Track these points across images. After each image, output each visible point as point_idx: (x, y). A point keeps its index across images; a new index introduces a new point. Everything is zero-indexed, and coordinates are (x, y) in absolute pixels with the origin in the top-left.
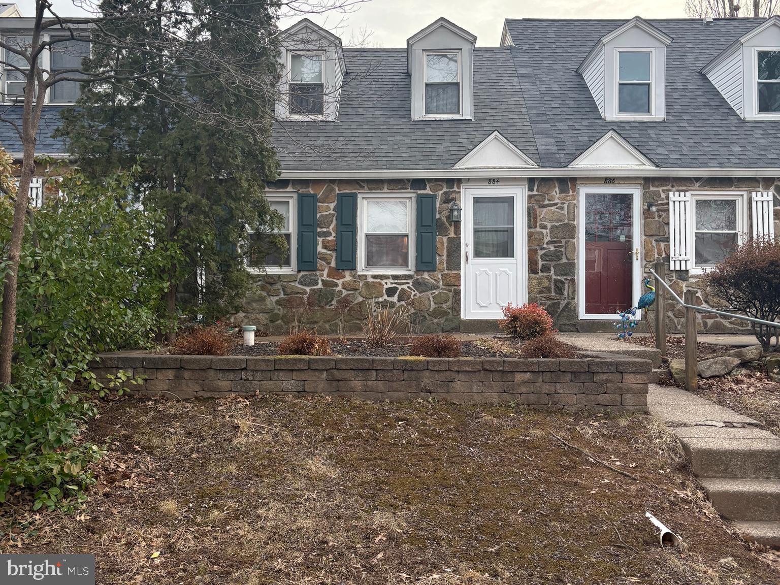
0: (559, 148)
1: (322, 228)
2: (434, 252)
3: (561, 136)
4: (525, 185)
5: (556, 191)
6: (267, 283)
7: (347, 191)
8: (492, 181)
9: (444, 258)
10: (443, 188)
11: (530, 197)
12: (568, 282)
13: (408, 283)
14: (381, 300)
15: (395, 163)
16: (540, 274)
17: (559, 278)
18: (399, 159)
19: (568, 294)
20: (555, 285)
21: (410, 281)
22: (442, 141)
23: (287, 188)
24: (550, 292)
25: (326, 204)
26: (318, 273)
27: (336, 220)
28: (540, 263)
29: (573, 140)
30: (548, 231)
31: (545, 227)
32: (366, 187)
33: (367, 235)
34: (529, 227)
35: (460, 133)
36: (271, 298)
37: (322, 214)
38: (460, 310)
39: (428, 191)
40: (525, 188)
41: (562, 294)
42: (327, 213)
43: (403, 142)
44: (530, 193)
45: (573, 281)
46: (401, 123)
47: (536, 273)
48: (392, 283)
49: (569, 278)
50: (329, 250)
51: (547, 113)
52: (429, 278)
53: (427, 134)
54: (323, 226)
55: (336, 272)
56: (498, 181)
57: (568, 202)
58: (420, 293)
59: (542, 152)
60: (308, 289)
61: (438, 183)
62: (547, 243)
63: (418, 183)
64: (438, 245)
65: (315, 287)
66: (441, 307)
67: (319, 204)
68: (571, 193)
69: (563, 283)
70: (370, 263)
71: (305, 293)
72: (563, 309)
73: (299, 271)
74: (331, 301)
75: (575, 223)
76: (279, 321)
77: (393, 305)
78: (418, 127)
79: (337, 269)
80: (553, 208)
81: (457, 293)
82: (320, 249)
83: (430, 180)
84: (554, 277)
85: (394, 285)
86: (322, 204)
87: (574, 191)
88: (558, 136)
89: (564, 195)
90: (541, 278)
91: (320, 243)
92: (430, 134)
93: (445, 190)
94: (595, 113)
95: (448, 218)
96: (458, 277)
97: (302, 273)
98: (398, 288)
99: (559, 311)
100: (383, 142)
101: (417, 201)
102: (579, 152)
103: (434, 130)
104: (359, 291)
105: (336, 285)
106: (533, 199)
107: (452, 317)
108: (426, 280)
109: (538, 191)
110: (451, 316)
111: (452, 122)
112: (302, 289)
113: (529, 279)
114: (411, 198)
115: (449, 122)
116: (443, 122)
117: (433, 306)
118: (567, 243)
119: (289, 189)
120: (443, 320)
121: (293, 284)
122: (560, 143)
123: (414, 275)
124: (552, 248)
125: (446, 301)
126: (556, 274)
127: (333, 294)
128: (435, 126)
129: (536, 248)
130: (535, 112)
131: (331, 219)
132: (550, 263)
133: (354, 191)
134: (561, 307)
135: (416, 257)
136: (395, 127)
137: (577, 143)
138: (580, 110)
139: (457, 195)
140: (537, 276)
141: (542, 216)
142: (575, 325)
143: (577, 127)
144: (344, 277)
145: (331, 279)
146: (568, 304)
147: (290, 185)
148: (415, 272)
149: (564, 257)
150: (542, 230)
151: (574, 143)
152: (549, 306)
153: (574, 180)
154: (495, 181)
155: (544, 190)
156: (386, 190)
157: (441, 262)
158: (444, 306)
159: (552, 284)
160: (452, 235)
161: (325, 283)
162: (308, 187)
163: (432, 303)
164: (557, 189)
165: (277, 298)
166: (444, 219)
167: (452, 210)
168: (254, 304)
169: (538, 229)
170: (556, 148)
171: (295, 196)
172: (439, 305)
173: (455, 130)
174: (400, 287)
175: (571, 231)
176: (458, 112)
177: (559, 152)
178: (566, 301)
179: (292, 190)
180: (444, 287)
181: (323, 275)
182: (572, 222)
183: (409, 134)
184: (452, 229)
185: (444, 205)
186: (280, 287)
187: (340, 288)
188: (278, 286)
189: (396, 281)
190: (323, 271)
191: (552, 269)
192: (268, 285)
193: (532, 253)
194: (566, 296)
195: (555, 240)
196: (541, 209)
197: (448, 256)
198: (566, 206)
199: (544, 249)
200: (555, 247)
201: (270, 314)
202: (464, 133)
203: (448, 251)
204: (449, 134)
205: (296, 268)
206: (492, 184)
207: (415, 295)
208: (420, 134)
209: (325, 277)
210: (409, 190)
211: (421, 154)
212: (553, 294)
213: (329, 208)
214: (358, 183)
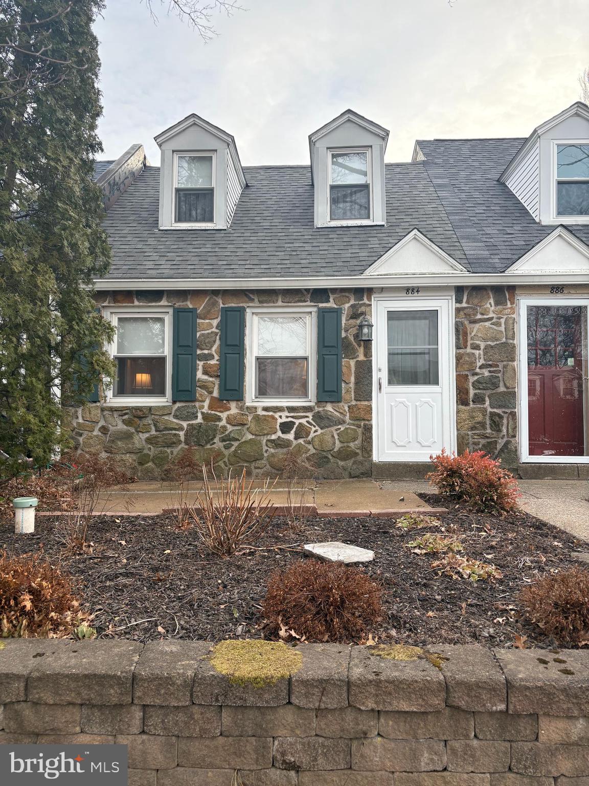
0: (491, 252)
1: (202, 349)
2: (339, 378)
3: (492, 240)
4: (451, 296)
5: (490, 303)
6: (135, 417)
7: (233, 305)
8: (410, 291)
9: (352, 385)
10: (349, 300)
11: (458, 310)
12: (506, 415)
13: (307, 417)
14: (273, 437)
15: (291, 270)
16: (472, 405)
17: (495, 410)
18: (296, 266)
19: (508, 431)
20: (491, 419)
21: (310, 415)
22: (349, 247)
23: (160, 301)
24: (484, 428)
25: (207, 321)
26: (197, 404)
27: (220, 339)
28: (472, 392)
29: (507, 244)
30: (481, 352)
31: (477, 347)
32: (256, 300)
33: (258, 359)
34: (458, 347)
35: (370, 239)
36: (141, 434)
37: (203, 332)
38: (371, 450)
39: (331, 304)
40: (452, 299)
41: (500, 431)
42: (210, 331)
43: (302, 249)
44: (458, 305)
45: (513, 415)
46: (301, 230)
47: (467, 404)
48: (287, 417)
49: (509, 411)
50: (211, 376)
51: (472, 219)
52: (332, 410)
53: (331, 240)
54: (204, 347)
55: (220, 403)
56: (418, 291)
57: (505, 317)
58: (321, 429)
59: (471, 257)
60: (185, 424)
61: (344, 294)
62: (480, 368)
63: (320, 294)
64: (344, 369)
65: (194, 422)
66: (348, 447)
67: (199, 321)
68: (509, 305)
69: (501, 417)
70: (262, 391)
71: (181, 429)
72: (502, 450)
73: (174, 402)
74: (212, 439)
75: (515, 342)
76: (150, 464)
77: (287, 444)
78: (321, 233)
79: (220, 400)
80: (487, 324)
81: (368, 429)
82: (200, 375)
83: (334, 290)
84: (489, 410)
85: (290, 419)
86: (203, 321)
87: (512, 303)
88: (487, 240)
89: (500, 307)
90: (473, 410)
91: (200, 368)
92: (335, 240)
93: (352, 302)
94: (527, 218)
95: (356, 336)
96: (369, 410)
97: (178, 405)
98: (294, 423)
99: (496, 452)
100: (280, 249)
101: (318, 317)
102: (516, 257)
103: (340, 236)
104: (247, 426)
105: (219, 419)
106: (462, 313)
107: (362, 458)
108: (330, 413)
109: (467, 302)
110: (360, 458)
111: (361, 229)
112: (177, 424)
113: (458, 412)
114: (311, 312)
115: (357, 229)
116: (351, 229)
117: (338, 445)
118: (505, 367)
119: (164, 302)
120: (350, 463)
121: (166, 418)
122: (492, 247)
123: (314, 407)
124: (487, 374)
125: (354, 439)
126: (492, 406)
127: (215, 430)
128: (341, 233)
129: (466, 373)
130: (457, 217)
131: (213, 339)
132: (484, 391)
133: (241, 305)
134: (499, 447)
135: (317, 384)
136: (295, 234)
137: (512, 247)
138: (508, 215)
139: (368, 309)
140: (468, 408)
141: (473, 334)
142: (516, 470)
143: (509, 232)
144: (229, 409)
145: (213, 412)
146: (508, 443)
147: (164, 299)
148: (316, 404)
149: (501, 384)
150: (473, 351)
151: (508, 247)
152: (484, 445)
153: (512, 289)
154: (415, 291)
155: (476, 301)
156: (280, 303)
157: (348, 391)
158: (352, 445)
159: (487, 418)
160: (361, 357)
161: (206, 417)
162: (186, 300)
163: (337, 442)
164: (492, 301)
165: (147, 435)
166: (352, 339)
167: (361, 327)
168: (119, 443)
169: (469, 350)
170: (487, 252)
171: (171, 311)
172: (345, 444)
173: (365, 236)
174: (297, 422)
175: (509, 351)
176: (368, 218)
177: (492, 257)
178: (505, 439)
179: (166, 304)
180: (351, 422)
181: (203, 407)
182: (511, 341)
183: (310, 241)
184: (361, 351)
185: (352, 321)
186: (150, 422)
187: (223, 423)
188: (149, 421)
189: (292, 414)
190: (204, 401)
191: (487, 399)
192: (136, 419)
193: (461, 380)
194: (505, 434)
195: (490, 363)
196: (472, 325)
197: (356, 383)
198: (503, 321)
199: (476, 374)
200: (490, 372)
201: (139, 454)
202: (376, 239)
203: (356, 378)
204: (359, 239)
205: (170, 400)
206: (410, 295)
207: (316, 431)
208: (324, 240)
209: (205, 410)
210: (308, 303)
211: (323, 261)
212: (489, 431)
213: (211, 326)
214: (246, 295)
